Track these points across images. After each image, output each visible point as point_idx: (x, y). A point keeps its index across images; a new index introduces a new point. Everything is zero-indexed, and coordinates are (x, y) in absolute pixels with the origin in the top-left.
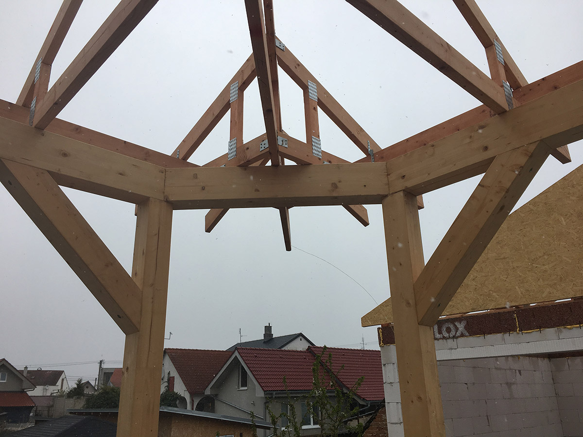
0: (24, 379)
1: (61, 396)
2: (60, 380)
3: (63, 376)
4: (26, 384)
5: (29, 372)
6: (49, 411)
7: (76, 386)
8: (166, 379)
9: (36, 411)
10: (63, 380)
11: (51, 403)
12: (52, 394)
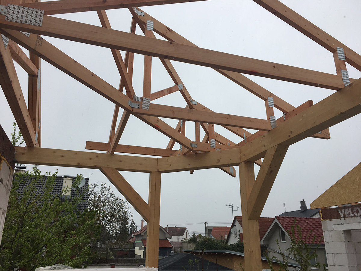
0: (166, 232)
1: (186, 242)
2: (185, 233)
3: (186, 231)
4: (167, 235)
5: (169, 228)
6: (180, 250)
7: (192, 237)
8: (238, 235)
9: (174, 250)
10: (186, 233)
11: (181, 246)
12: (181, 241)
